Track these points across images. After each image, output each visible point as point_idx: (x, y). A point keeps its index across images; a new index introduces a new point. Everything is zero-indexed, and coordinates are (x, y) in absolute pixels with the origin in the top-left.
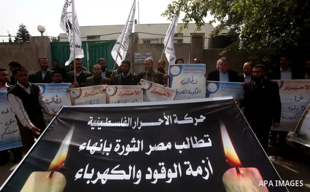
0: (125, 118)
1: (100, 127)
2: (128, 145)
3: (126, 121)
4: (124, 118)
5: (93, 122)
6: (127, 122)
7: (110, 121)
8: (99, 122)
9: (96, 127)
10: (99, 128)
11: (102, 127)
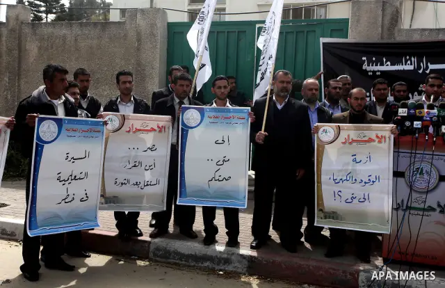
0: (408, 57)
1: (378, 71)
2: (416, 93)
3: (409, 62)
4: (405, 58)
5: (368, 65)
6: (411, 64)
7: (389, 63)
8: (376, 65)
9: (374, 72)
10: (377, 73)
11: (381, 71)
